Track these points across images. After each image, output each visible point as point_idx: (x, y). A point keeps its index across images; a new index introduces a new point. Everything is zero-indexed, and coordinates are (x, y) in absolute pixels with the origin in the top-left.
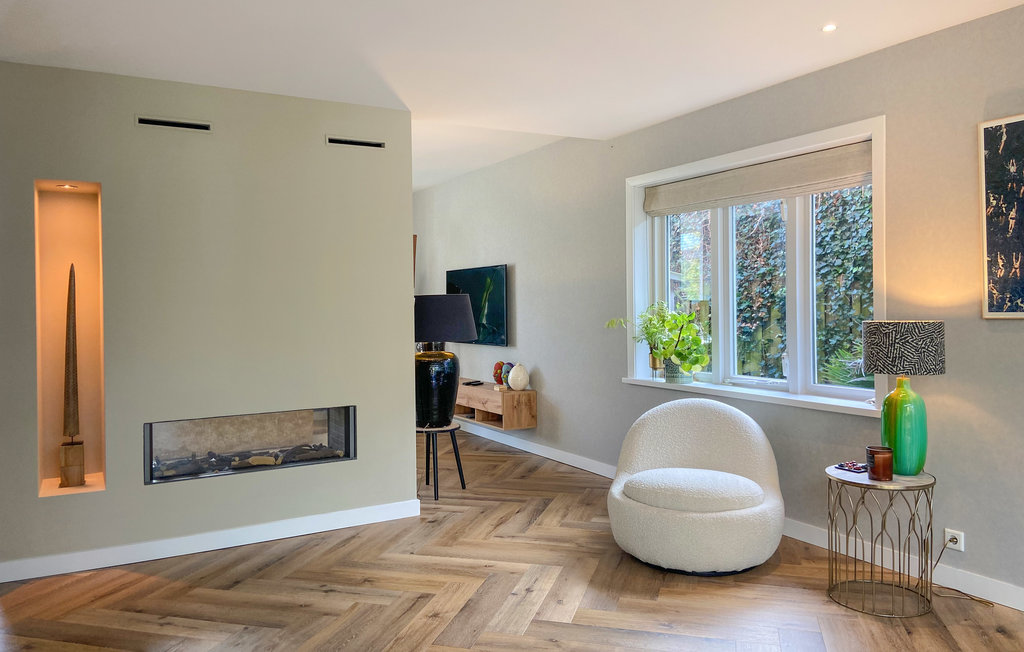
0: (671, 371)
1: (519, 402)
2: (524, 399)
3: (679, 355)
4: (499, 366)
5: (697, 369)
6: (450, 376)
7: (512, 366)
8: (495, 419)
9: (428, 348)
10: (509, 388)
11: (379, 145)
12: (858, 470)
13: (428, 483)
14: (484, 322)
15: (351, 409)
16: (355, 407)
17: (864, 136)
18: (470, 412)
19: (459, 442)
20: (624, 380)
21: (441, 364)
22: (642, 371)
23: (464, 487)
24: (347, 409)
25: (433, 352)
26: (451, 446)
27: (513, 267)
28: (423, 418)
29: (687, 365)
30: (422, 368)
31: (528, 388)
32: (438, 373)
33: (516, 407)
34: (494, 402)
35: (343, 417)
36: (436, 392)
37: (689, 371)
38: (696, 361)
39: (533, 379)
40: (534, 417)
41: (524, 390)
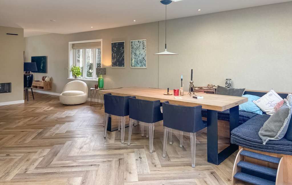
0: (76, 77)
1: (47, 84)
2: (49, 84)
3: (76, 74)
4: (43, 77)
5: (79, 76)
6: (31, 78)
7: (46, 77)
8: (42, 88)
9: (26, 72)
10: (46, 81)
11: (17, 35)
12: (94, 88)
13: (26, 99)
14: (41, 68)
15: (10, 84)
16: (11, 83)
17: (100, 41)
18: (36, 87)
19: (33, 94)
20: (68, 79)
21: (29, 76)
22: (71, 77)
23: (34, 99)
24: (9, 83)
25: (28, 73)
26: (32, 94)
27: (47, 57)
28: (25, 86)
29: (77, 75)
30: (25, 77)
31: (50, 81)
32: (29, 77)
33: (47, 85)
34: (42, 84)
35: (8, 85)
36: (28, 81)
37: (78, 76)
38: (79, 75)
39: (51, 79)
40: (51, 87)
41: (49, 82)
